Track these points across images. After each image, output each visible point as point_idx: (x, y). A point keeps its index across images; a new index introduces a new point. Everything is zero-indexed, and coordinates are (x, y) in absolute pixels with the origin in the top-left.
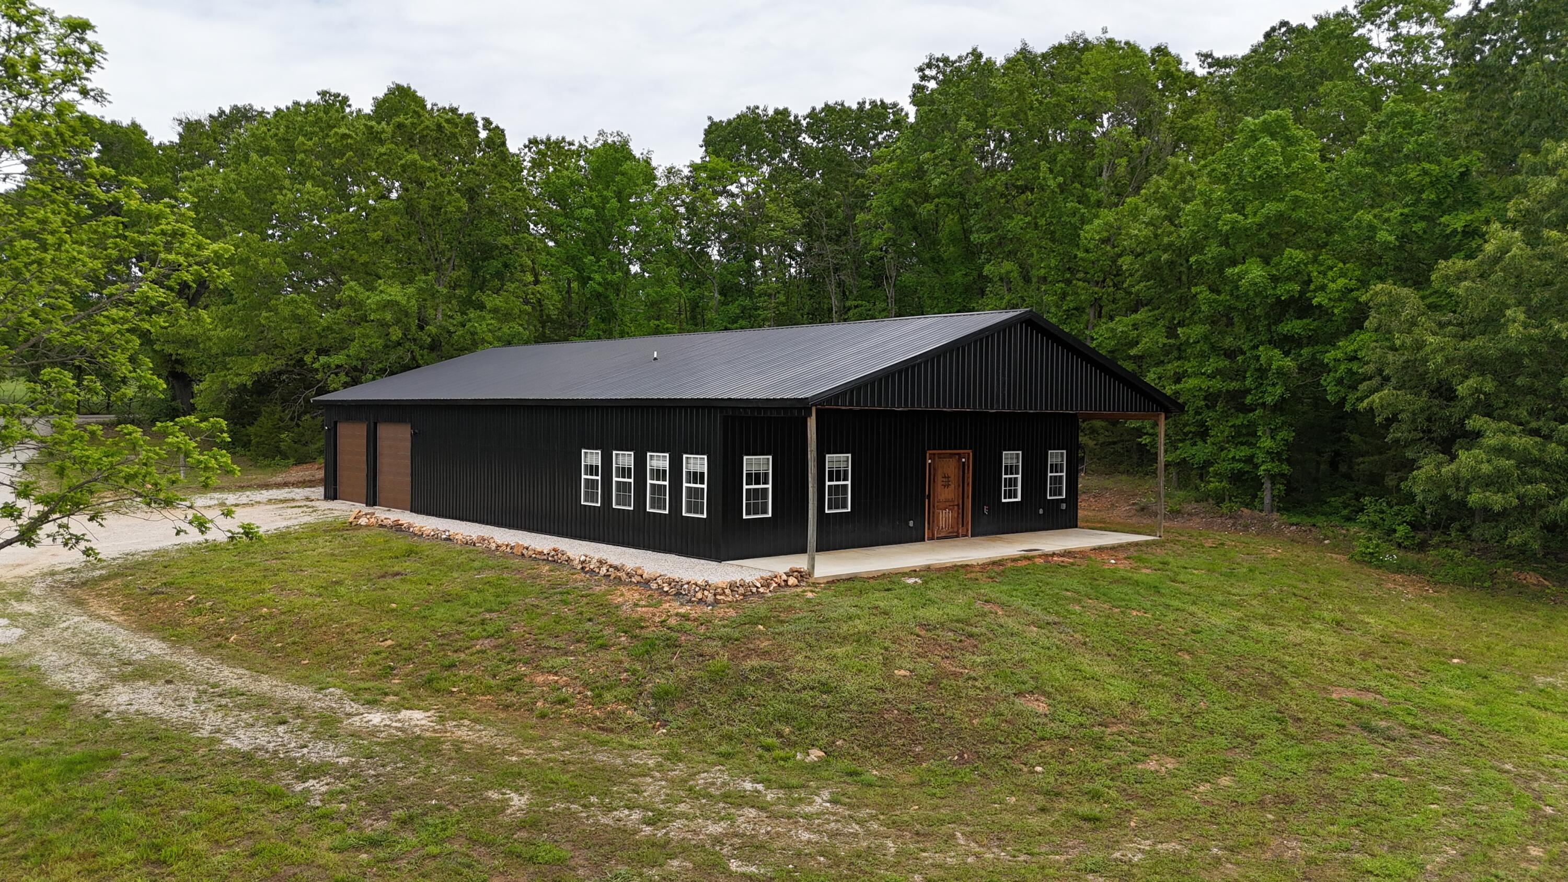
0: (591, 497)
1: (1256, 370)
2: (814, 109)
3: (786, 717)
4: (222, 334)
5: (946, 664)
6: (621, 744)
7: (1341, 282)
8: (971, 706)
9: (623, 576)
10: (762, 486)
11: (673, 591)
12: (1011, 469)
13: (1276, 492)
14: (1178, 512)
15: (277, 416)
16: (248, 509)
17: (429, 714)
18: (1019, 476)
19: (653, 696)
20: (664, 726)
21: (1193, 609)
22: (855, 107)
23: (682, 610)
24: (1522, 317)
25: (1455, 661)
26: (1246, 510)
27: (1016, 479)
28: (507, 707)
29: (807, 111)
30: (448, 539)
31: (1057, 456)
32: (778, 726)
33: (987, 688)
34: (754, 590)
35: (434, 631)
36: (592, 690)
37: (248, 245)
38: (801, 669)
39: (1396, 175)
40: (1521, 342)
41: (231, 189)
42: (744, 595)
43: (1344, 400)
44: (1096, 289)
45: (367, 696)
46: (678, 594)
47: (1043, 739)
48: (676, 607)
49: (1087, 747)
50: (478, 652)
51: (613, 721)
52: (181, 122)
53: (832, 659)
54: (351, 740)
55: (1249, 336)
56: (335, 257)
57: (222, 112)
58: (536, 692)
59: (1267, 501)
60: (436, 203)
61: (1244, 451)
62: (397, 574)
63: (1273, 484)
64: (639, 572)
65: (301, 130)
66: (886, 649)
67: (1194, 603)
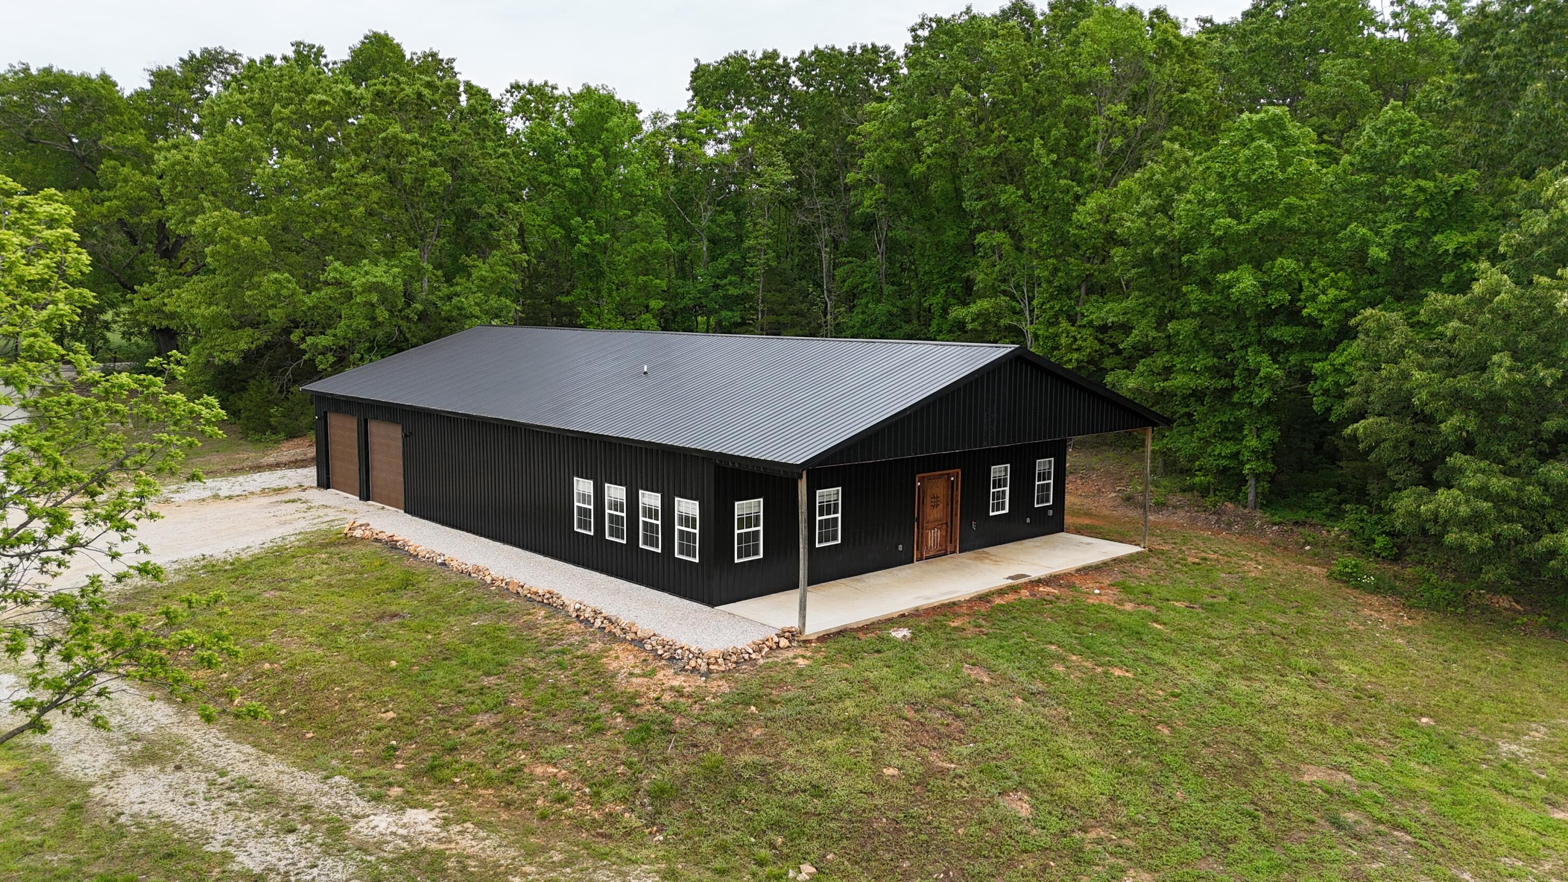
0: (585, 524)
1: (1244, 369)
2: (803, 53)
3: (777, 825)
4: (206, 313)
5: (933, 757)
6: (620, 856)
7: (1332, 292)
8: (958, 812)
9: (618, 631)
10: (753, 529)
11: (667, 655)
12: (999, 483)
13: (1260, 490)
14: (1164, 504)
15: (265, 389)
16: (242, 504)
17: (433, 815)
18: (1007, 489)
19: (649, 794)
20: (660, 831)
21: (1173, 661)
22: (845, 50)
23: (676, 683)
24: (1508, 362)
25: (1424, 720)
26: (1230, 505)
27: (1004, 492)
28: (508, 805)
29: (797, 55)
30: (443, 564)
31: (1044, 464)
32: (771, 835)
33: (973, 788)
34: (746, 656)
35: (434, 702)
36: (590, 787)
37: (228, 222)
38: (793, 767)
39: (1392, 186)
40: (1506, 386)
41: (208, 163)
42: (736, 663)
43: (1329, 410)
44: (1088, 266)
45: (372, 789)
46: (672, 658)
47: (1026, 851)
48: (670, 678)
49: (1067, 860)
50: (479, 732)
51: (612, 824)
52: (153, 74)
53: (822, 753)
54: (358, 855)
55: (1238, 335)
56: (318, 231)
57: (193, 56)
58: (535, 787)
59: (1251, 497)
60: (419, 176)
61: (1229, 448)
62: (394, 615)
63: (1257, 481)
64: (634, 629)
65: (276, 94)
66: (875, 740)
67: (1175, 653)
